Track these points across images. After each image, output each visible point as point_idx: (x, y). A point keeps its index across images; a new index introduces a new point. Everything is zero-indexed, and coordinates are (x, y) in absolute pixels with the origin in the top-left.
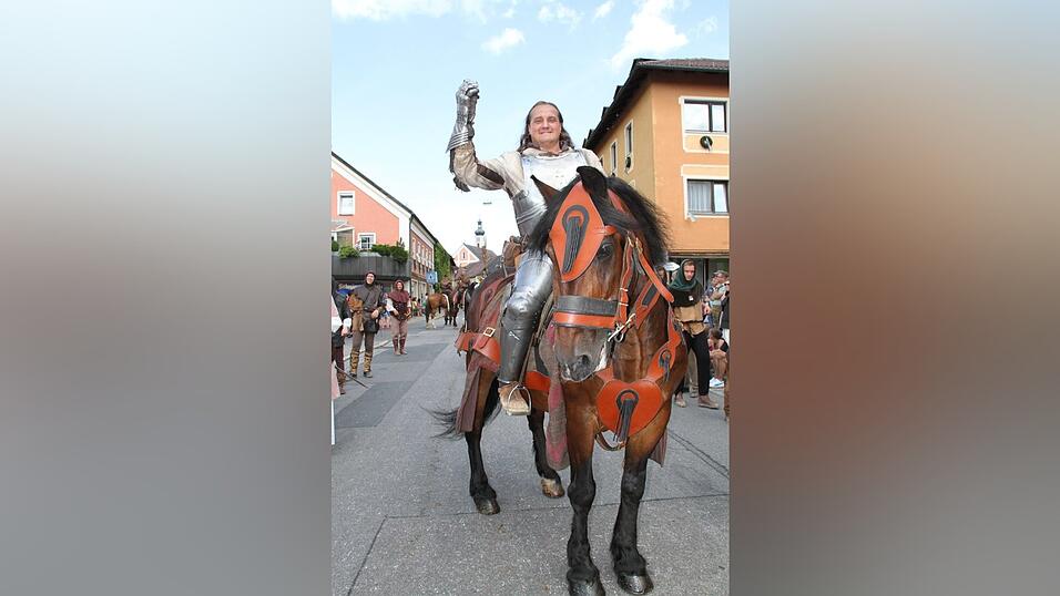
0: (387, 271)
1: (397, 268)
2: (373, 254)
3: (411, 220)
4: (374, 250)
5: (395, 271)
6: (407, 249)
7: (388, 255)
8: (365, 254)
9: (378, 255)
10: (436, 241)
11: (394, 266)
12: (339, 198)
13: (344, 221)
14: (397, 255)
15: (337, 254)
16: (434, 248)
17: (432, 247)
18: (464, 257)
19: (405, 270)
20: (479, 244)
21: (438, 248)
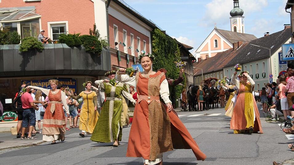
1: (90, 60)
2: (60, 46)
4: (62, 41)
5: (87, 64)
7: (78, 46)
9: (65, 46)
10: (152, 27)
11: (86, 59)
15: (17, 47)
16: (152, 36)
17: (148, 34)
18: (216, 46)
19: (100, 63)
20: (235, 28)
21: (157, 36)
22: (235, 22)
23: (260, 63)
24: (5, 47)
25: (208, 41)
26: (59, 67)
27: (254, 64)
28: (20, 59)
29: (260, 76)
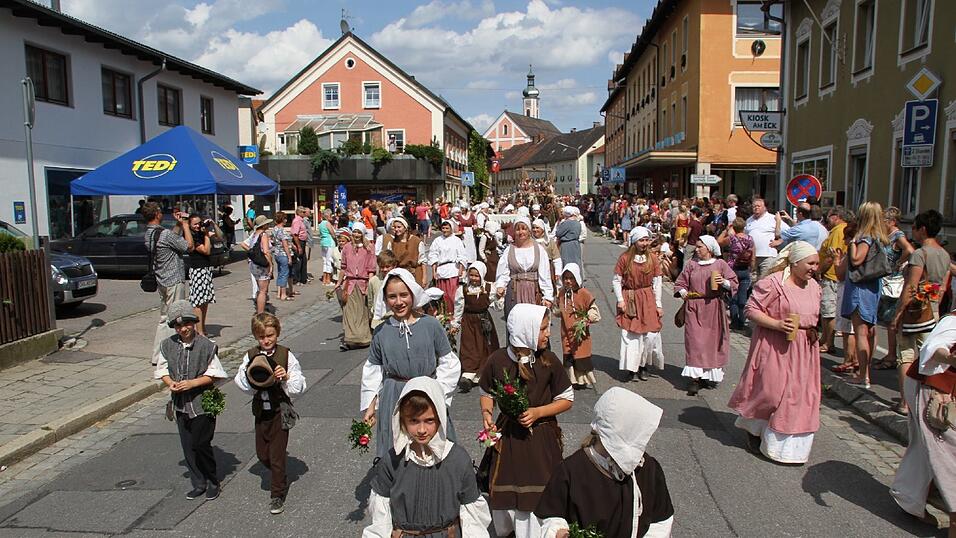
0: (421, 174)
1: (432, 170)
2: (408, 157)
3: (445, 114)
4: (407, 152)
5: (429, 174)
6: (441, 148)
7: (423, 158)
8: (400, 156)
9: (412, 156)
10: (471, 129)
11: (429, 169)
12: (363, 88)
13: (370, 116)
14: (431, 156)
15: (369, 157)
16: (469, 138)
17: (466, 137)
18: (506, 133)
19: (440, 173)
20: (528, 112)
21: (474, 138)
22: (529, 104)
23: (567, 165)
24: (358, 157)
25: (496, 126)
26: (406, 177)
27: (559, 165)
28: (372, 168)
29: (566, 178)
